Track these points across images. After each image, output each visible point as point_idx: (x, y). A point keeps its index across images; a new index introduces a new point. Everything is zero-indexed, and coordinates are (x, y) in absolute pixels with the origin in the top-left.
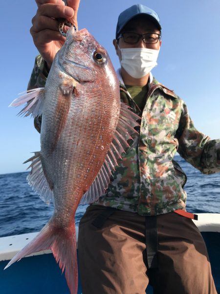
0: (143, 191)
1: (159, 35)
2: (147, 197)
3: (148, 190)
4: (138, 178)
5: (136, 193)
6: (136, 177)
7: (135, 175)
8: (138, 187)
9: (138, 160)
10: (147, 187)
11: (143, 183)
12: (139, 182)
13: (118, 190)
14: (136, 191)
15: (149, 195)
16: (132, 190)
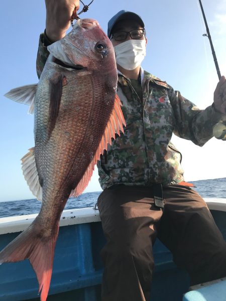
0: (151, 175)
1: (143, 30)
2: (155, 179)
3: (156, 173)
4: (147, 163)
5: (146, 176)
6: (145, 163)
7: (144, 161)
8: (148, 171)
9: (146, 148)
10: (155, 171)
11: (151, 168)
12: (148, 167)
13: (130, 176)
14: (146, 174)
15: (156, 177)
16: (143, 175)
